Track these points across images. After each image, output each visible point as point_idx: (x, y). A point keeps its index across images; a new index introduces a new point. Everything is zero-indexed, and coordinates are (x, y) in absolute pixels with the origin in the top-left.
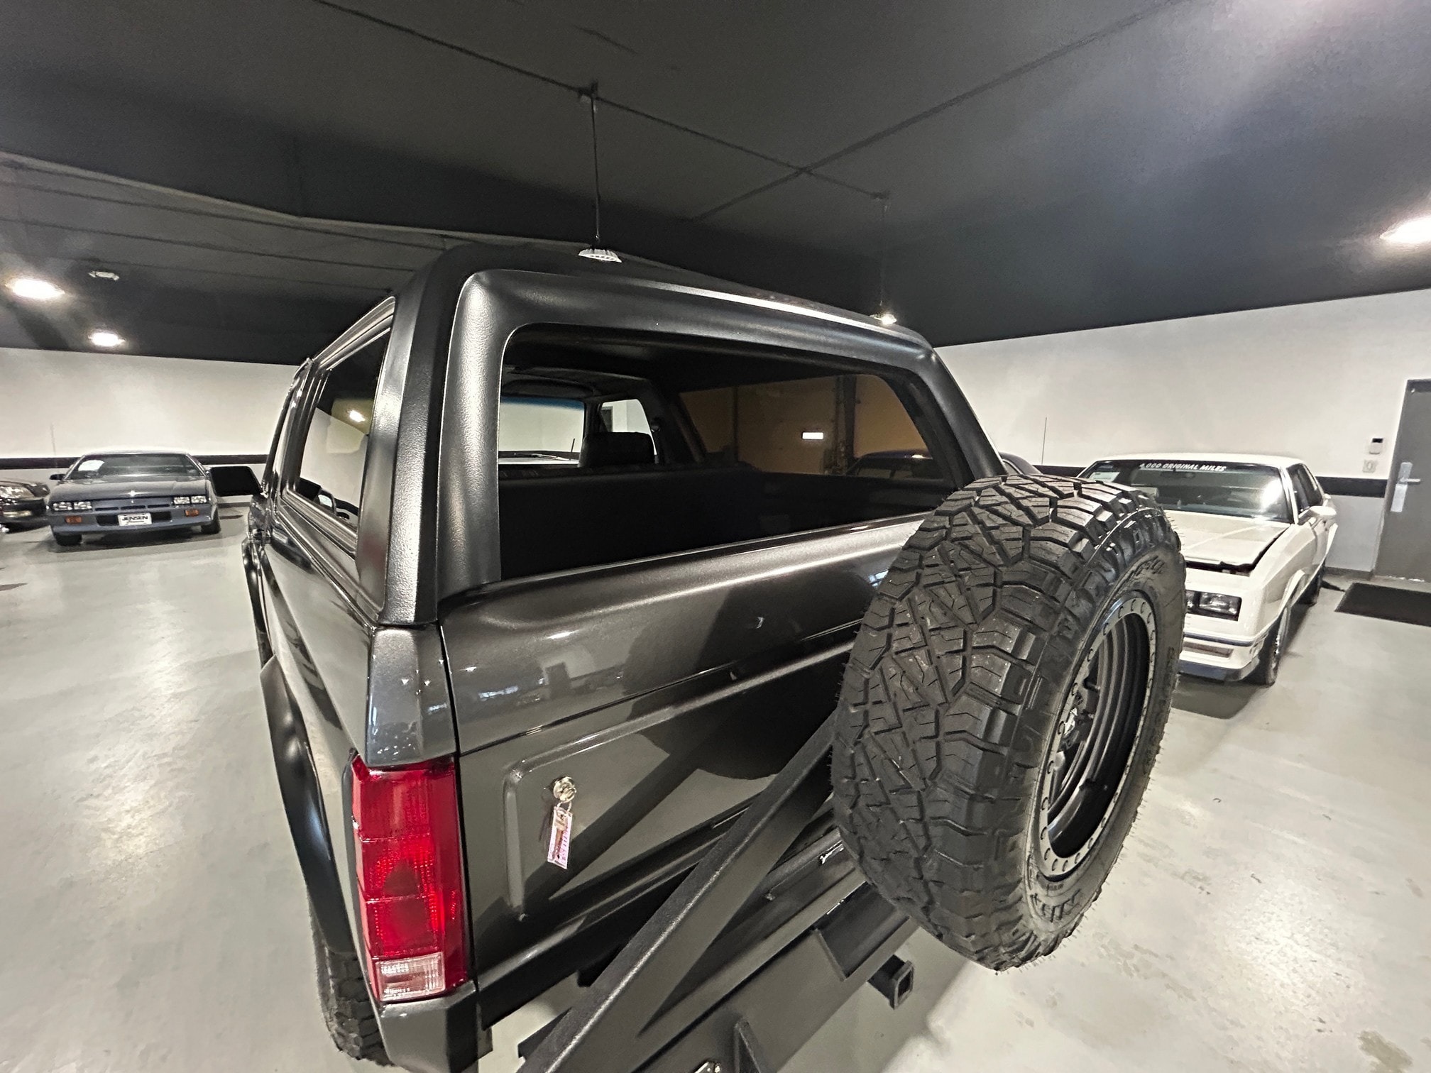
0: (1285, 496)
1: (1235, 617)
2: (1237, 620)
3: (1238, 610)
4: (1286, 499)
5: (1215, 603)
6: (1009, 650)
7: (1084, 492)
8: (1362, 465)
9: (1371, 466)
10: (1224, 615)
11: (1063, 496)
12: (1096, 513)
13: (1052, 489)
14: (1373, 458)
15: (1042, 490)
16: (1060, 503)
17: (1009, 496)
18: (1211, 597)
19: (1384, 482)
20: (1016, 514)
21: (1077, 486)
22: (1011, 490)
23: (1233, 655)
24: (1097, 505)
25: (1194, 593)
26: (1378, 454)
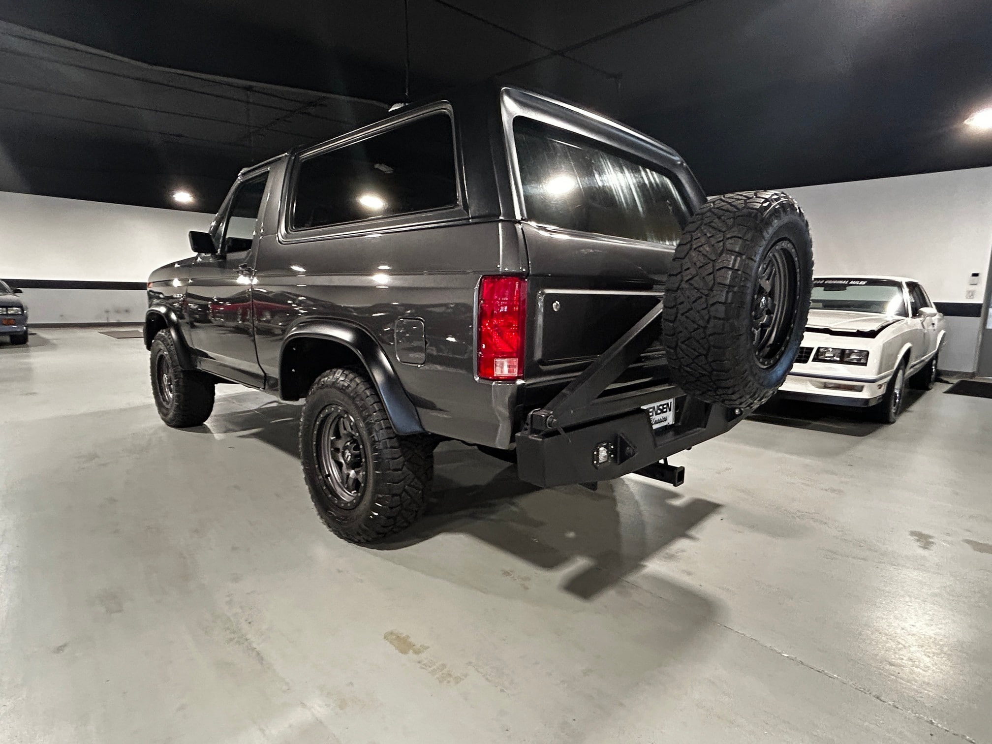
0: (904, 304)
1: (865, 364)
2: (866, 366)
3: (867, 360)
4: (905, 306)
5: (853, 357)
6: (730, 266)
7: (759, 195)
8: (964, 294)
9: (971, 294)
10: (858, 363)
11: (749, 198)
12: (763, 203)
13: (745, 196)
14: (973, 288)
15: (740, 197)
16: (748, 201)
17: (727, 202)
18: (852, 352)
19: (980, 306)
20: (730, 208)
21: (755, 194)
22: (728, 200)
23: (865, 389)
24: (763, 200)
25: (840, 350)
26: (976, 285)
